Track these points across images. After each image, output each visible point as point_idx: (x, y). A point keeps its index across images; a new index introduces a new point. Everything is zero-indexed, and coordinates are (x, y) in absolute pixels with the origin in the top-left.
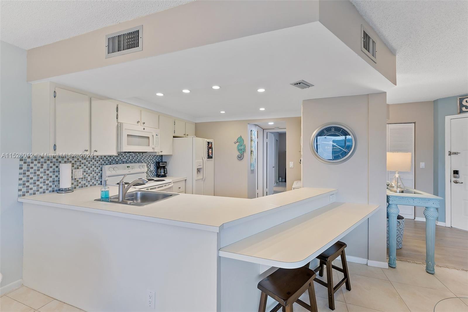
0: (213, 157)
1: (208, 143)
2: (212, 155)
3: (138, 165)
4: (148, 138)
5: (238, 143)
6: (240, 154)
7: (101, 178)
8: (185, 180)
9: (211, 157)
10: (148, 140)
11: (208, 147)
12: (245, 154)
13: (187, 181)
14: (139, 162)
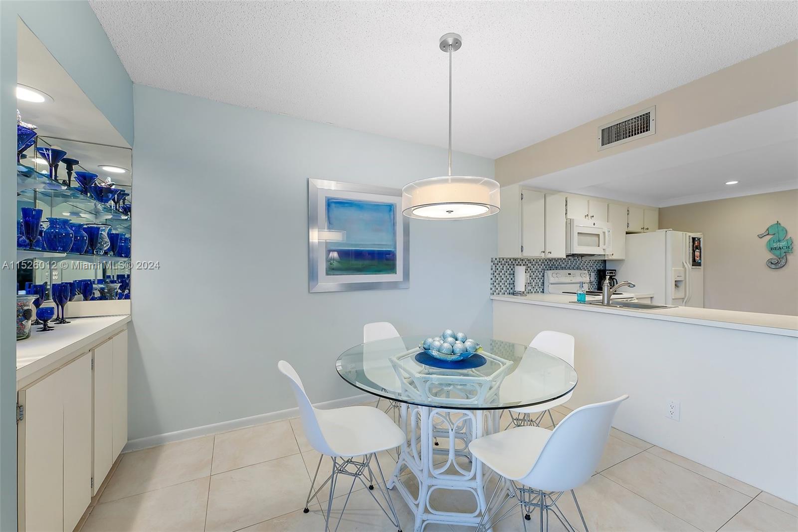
0: (702, 263)
1: (694, 239)
2: (700, 259)
3: (578, 272)
4: (598, 235)
5: (769, 237)
6: (777, 256)
7: (543, 285)
8: (651, 297)
9: (699, 265)
10: (598, 238)
11: (693, 246)
12: (789, 257)
13: (653, 299)
14: (577, 269)
